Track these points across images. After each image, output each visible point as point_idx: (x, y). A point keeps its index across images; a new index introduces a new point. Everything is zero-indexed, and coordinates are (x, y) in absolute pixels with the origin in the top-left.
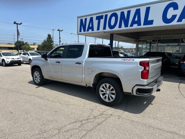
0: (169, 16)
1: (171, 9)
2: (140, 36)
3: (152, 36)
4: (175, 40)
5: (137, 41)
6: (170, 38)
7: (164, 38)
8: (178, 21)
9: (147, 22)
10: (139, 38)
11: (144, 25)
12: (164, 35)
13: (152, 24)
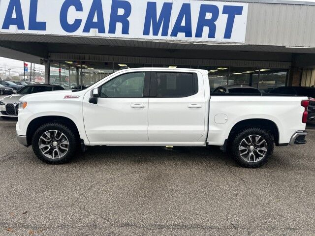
0: (71, 21)
1: (72, 9)
2: (51, 52)
3: (71, 54)
4: (106, 64)
5: (46, 61)
6: (99, 60)
7: (89, 59)
8: (84, 31)
9: (34, 24)
10: (49, 57)
11: (30, 29)
12: (91, 55)
13: (44, 29)
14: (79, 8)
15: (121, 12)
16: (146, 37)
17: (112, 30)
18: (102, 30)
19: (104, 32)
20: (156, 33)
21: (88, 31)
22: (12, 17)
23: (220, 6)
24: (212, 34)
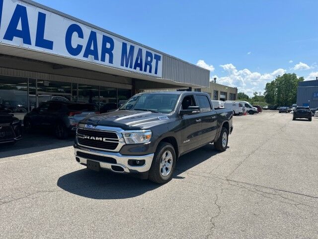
1: (75, 35)
8: (84, 56)
9: (42, 42)
14: (81, 35)
15: (108, 46)
16: (122, 67)
17: (103, 59)
18: (96, 58)
19: (98, 59)
20: (127, 66)
21: (87, 57)
22: (17, 29)
23: (153, 53)
24: (150, 71)
